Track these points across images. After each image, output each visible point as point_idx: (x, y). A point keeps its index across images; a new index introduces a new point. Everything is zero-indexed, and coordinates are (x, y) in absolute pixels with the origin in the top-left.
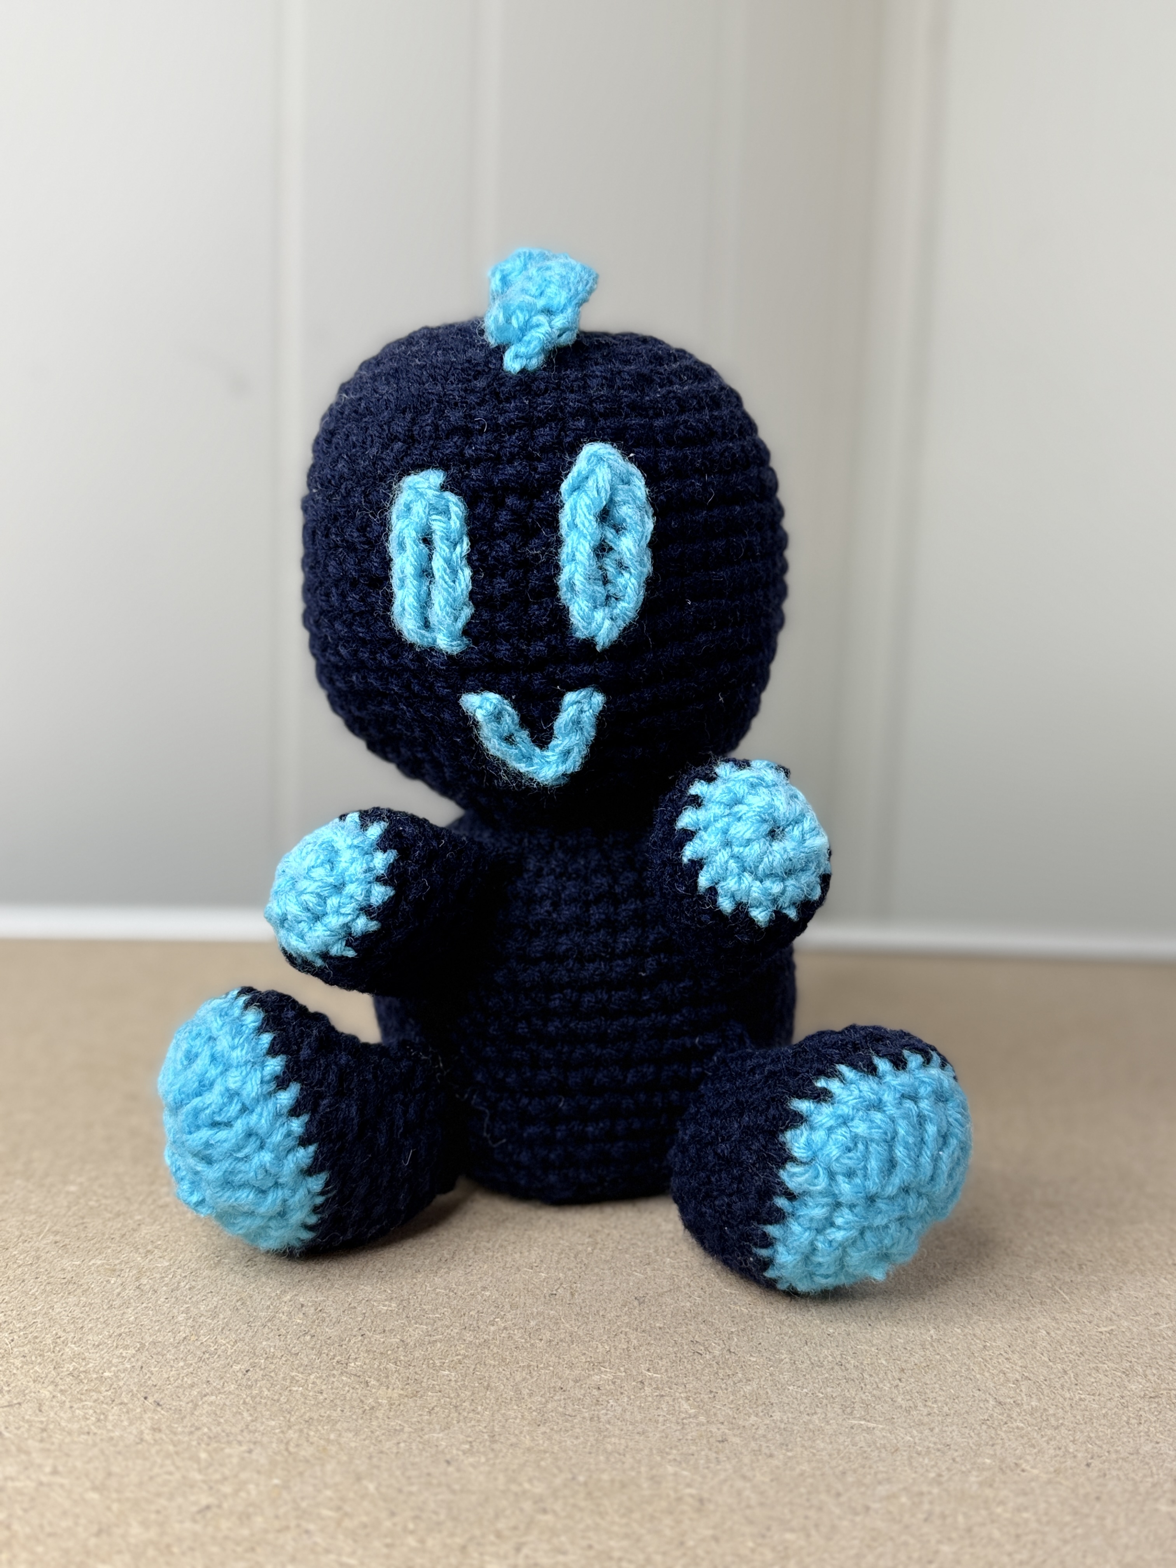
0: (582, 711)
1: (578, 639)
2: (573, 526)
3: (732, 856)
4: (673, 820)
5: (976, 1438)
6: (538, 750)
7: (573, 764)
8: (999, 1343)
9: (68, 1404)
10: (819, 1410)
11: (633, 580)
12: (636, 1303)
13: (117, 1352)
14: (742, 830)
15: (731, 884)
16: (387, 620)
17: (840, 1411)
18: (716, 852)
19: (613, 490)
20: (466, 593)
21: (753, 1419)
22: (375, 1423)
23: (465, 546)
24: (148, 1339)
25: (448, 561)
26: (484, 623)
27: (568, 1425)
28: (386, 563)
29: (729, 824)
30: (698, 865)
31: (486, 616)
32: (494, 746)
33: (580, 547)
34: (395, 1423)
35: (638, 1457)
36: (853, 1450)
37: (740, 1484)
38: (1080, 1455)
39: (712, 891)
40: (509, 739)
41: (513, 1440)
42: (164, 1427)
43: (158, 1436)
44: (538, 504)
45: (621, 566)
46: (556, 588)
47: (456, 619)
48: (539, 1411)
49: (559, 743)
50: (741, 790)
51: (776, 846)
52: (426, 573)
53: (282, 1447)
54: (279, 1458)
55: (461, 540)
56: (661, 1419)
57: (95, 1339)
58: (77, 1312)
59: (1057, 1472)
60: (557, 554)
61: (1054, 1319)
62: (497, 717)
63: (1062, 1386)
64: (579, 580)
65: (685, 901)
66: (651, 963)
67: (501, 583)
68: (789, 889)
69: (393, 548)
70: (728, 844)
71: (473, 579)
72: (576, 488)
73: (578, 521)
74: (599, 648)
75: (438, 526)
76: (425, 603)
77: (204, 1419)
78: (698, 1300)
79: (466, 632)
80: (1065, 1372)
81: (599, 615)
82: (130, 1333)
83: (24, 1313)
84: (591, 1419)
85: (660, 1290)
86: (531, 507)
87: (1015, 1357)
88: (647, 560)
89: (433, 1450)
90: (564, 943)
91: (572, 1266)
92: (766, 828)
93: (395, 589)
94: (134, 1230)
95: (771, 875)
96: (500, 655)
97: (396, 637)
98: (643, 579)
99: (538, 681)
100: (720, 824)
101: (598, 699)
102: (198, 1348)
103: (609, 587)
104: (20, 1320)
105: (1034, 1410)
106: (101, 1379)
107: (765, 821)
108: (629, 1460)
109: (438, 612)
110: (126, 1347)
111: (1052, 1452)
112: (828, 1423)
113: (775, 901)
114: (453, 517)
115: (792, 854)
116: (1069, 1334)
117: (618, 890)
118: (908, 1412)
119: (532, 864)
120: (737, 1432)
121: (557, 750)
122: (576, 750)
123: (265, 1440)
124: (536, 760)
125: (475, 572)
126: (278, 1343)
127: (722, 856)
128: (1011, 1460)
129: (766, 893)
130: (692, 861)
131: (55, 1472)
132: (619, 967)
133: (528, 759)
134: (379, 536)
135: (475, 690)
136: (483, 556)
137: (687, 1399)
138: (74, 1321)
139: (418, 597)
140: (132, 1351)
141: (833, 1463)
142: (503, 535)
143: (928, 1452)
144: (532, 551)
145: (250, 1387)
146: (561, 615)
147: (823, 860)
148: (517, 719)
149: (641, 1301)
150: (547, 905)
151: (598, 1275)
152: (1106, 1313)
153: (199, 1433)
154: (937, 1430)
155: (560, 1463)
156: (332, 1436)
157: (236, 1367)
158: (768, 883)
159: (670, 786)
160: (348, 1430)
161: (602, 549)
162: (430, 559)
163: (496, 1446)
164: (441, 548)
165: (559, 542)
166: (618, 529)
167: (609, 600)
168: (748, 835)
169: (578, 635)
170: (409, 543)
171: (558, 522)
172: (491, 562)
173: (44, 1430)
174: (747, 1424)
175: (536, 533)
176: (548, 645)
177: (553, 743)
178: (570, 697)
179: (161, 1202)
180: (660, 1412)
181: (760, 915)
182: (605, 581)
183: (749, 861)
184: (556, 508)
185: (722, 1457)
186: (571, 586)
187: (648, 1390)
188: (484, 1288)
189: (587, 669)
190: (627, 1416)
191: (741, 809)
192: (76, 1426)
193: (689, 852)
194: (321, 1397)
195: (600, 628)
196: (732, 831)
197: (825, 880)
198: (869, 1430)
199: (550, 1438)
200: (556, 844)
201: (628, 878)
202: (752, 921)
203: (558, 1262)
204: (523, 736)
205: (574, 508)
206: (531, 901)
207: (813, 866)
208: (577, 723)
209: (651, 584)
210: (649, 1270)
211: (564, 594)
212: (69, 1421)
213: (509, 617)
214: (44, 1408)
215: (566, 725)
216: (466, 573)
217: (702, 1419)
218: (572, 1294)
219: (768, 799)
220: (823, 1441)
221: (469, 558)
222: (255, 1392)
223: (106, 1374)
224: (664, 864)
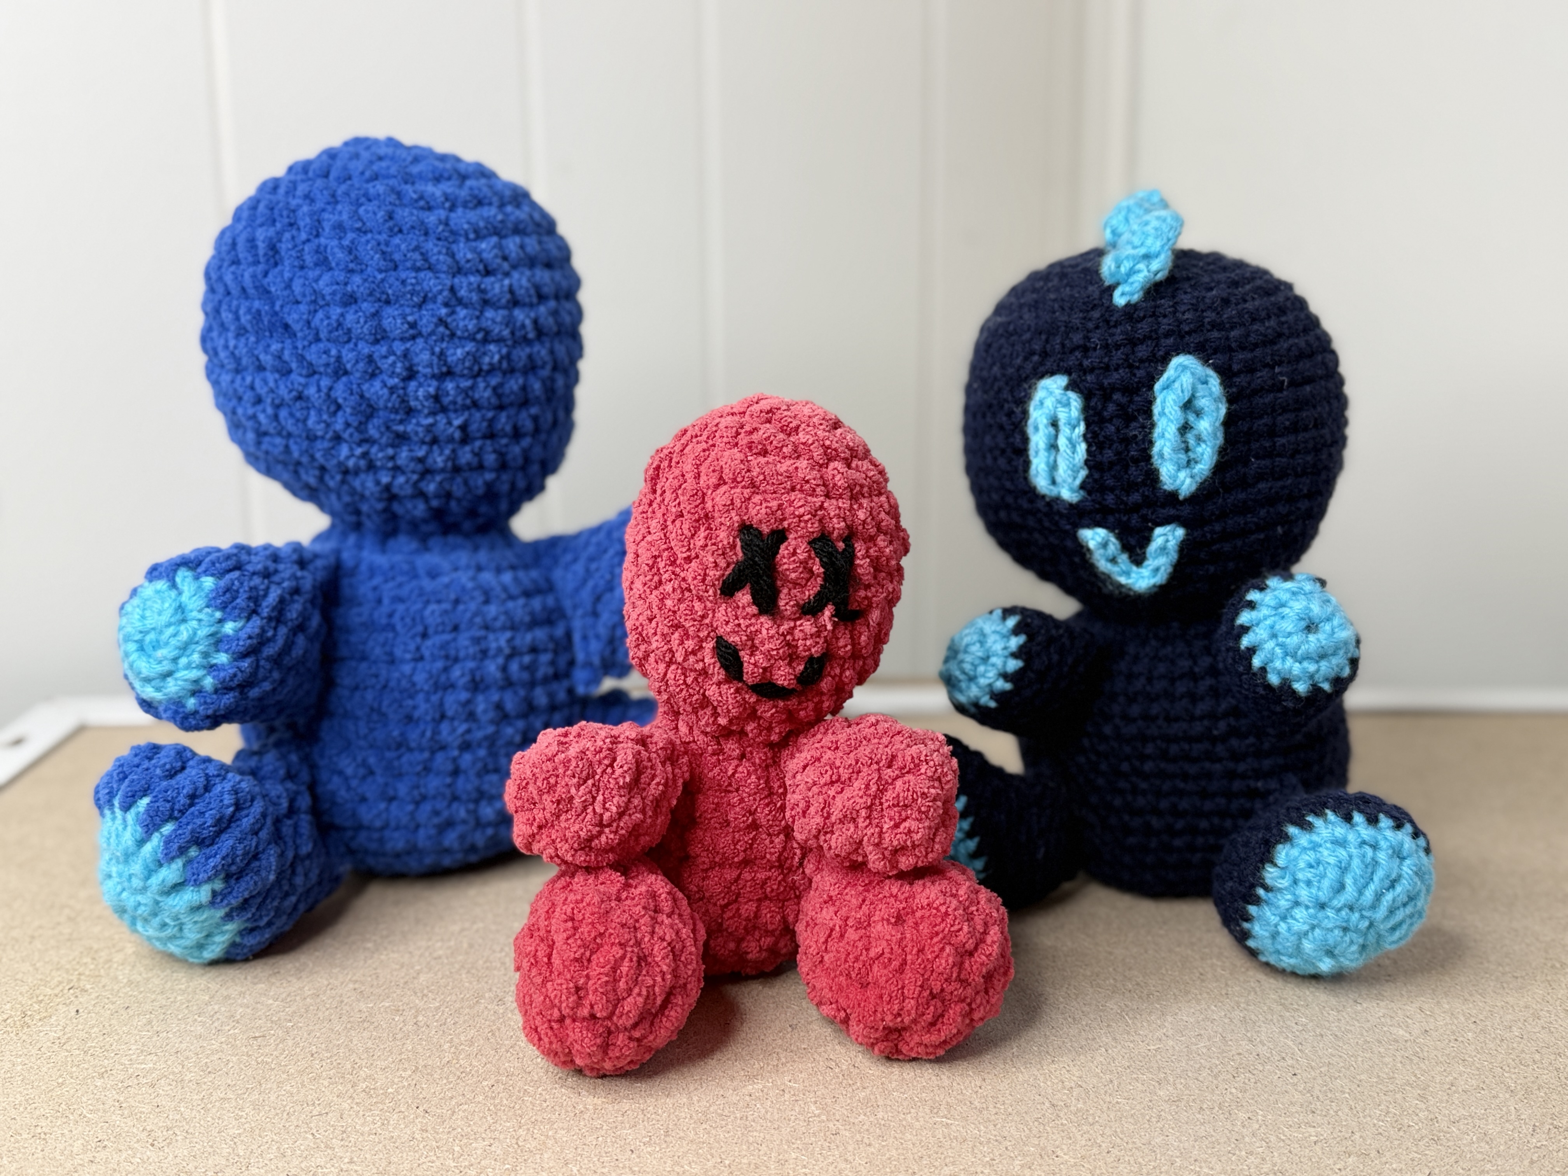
0: (1167, 541)
1: (1165, 491)
2: (1162, 414)
3: (1277, 645)
4: (1233, 620)
5: (1027, 1132)
6: (1134, 568)
7: (1160, 578)
9: (361, 1113)
10: (913, 1111)
11: (1208, 449)
12: (791, 1030)
13: (398, 1074)
14: (1288, 626)
15: (1278, 664)
16: (1026, 479)
17: (928, 1111)
18: (1266, 642)
19: (1194, 390)
20: (1082, 461)
21: (862, 1117)
22: (582, 1123)
23: (1082, 428)
24: (421, 1063)
25: (1070, 440)
26: (1095, 481)
27: (724, 1123)
28: (1026, 440)
29: (1275, 622)
30: (1252, 651)
31: (1096, 476)
32: (1103, 565)
33: (1169, 429)
34: (597, 1123)
35: (771, 1146)
36: (932, 1140)
37: (843, 1165)
38: (1103, 1145)
39: (1263, 670)
40: (1113, 560)
41: (682, 1134)
42: (429, 1128)
43: (425, 1135)
44: (1137, 399)
45: (1199, 439)
46: (1150, 457)
47: (1075, 478)
48: (705, 1113)
49: (1151, 563)
50: (1284, 596)
51: (1312, 638)
52: (1053, 447)
53: (514, 1141)
54: (511, 1150)
55: (1078, 425)
56: (793, 1118)
57: (381, 1064)
58: (369, 1044)
59: (1083, 1157)
60: (1150, 433)
61: (1115, 1039)
62: (1105, 545)
63: (1106, 1092)
64: (1167, 451)
65: (1244, 677)
66: (1222, 725)
67: (1109, 454)
68: (1323, 668)
69: (1030, 430)
70: (1274, 636)
71: (1088, 451)
72: (1166, 387)
73: (1166, 411)
74: (1181, 498)
75: (1062, 416)
76: (1053, 467)
77: (459, 1123)
79: (1083, 486)
80: (1111, 1081)
81: (1182, 475)
82: (408, 1060)
83: (331, 1046)
84: (741, 1118)
86: (1131, 402)
88: (1220, 435)
89: (622, 1143)
90: (1155, 709)
92: (1303, 624)
93: (1032, 458)
95: (1307, 657)
96: (1107, 503)
97: (1031, 492)
98: (1216, 448)
99: (1135, 520)
100: (1268, 622)
101: (1180, 532)
102: (458, 1069)
103: (1190, 454)
104: (327, 1051)
105: (1078, 1110)
106: (386, 1094)
107: (1302, 619)
108: (764, 1148)
109: (1063, 472)
110: (405, 1070)
111: (1083, 1142)
112: (918, 1120)
113: (1312, 677)
114: (1073, 409)
115: (1324, 642)
117: (1197, 670)
118: (981, 1112)
119: (1131, 649)
120: (848, 1127)
121: (1151, 568)
122: (1163, 568)
123: (502, 1137)
124: (1133, 575)
125: (1089, 445)
126: (516, 1065)
127: (1270, 645)
128: (1050, 1149)
129: (1305, 671)
130: (1248, 649)
131: (351, 1162)
132: (1198, 728)
133: (1127, 574)
134: (1021, 422)
135: (1088, 526)
136: (1095, 435)
137: (815, 1103)
138: (367, 1050)
139: (1048, 464)
140: (409, 1072)
141: (915, 1150)
142: (1110, 420)
143: (989, 1142)
144: (1133, 431)
145: (494, 1098)
146: (1153, 476)
147: (1352, 648)
148: (1118, 545)
149: (795, 1028)
150: (1142, 680)
152: (1158, 1034)
153: (455, 1132)
154: (999, 1126)
155: (713, 1151)
156: (550, 1133)
157: (485, 1083)
158: (1306, 664)
159: (1231, 594)
160: (563, 1129)
161: (1185, 428)
162: (1056, 437)
163: (667, 1139)
164: (1065, 430)
165: (1153, 425)
166: (1198, 414)
167: (1189, 463)
168: (1289, 630)
169: (1166, 487)
170: (1041, 427)
171: (1151, 411)
172: (1101, 439)
173: (344, 1132)
174: (856, 1121)
175: (1135, 419)
176: (1143, 495)
177: (1146, 563)
178: (1158, 531)
179: (435, 955)
180: (793, 1113)
181: (1301, 687)
182: (1187, 450)
183: (1290, 649)
184: (1150, 403)
185: (833, 1146)
186: (1161, 456)
187: (787, 1096)
189: (1172, 512)
190: (768, 1116)
191: (1286, 611)
192: (367, 1129)
193: (1246, 642)
194: (545, 1105)
195: (1183, 483)
196: (1277, 627)
197: (1354, 663)
198: (947, 1126)
199: (708, 1133)
200: (1151, 635)
201: (1206, 661)
202: (1294, 692)
204: (1124, 558)
205: (1164, 401)
206: (1131, 677)
207: (1341, 652)
208: (1163, 549)
209: (1222, 452)
211: (1156, 460)
212: (363, 1125)
213: (1114, 477)
214: (344, 1116)
215: (1156, 551)
216: (1082, 447)
217: (824, 1117)
219: (1305, 603)
220: (911, 1134)
221: (1085, 437)
222: (497, 1102)
223: (390, 1090)
224: (1228, 650)
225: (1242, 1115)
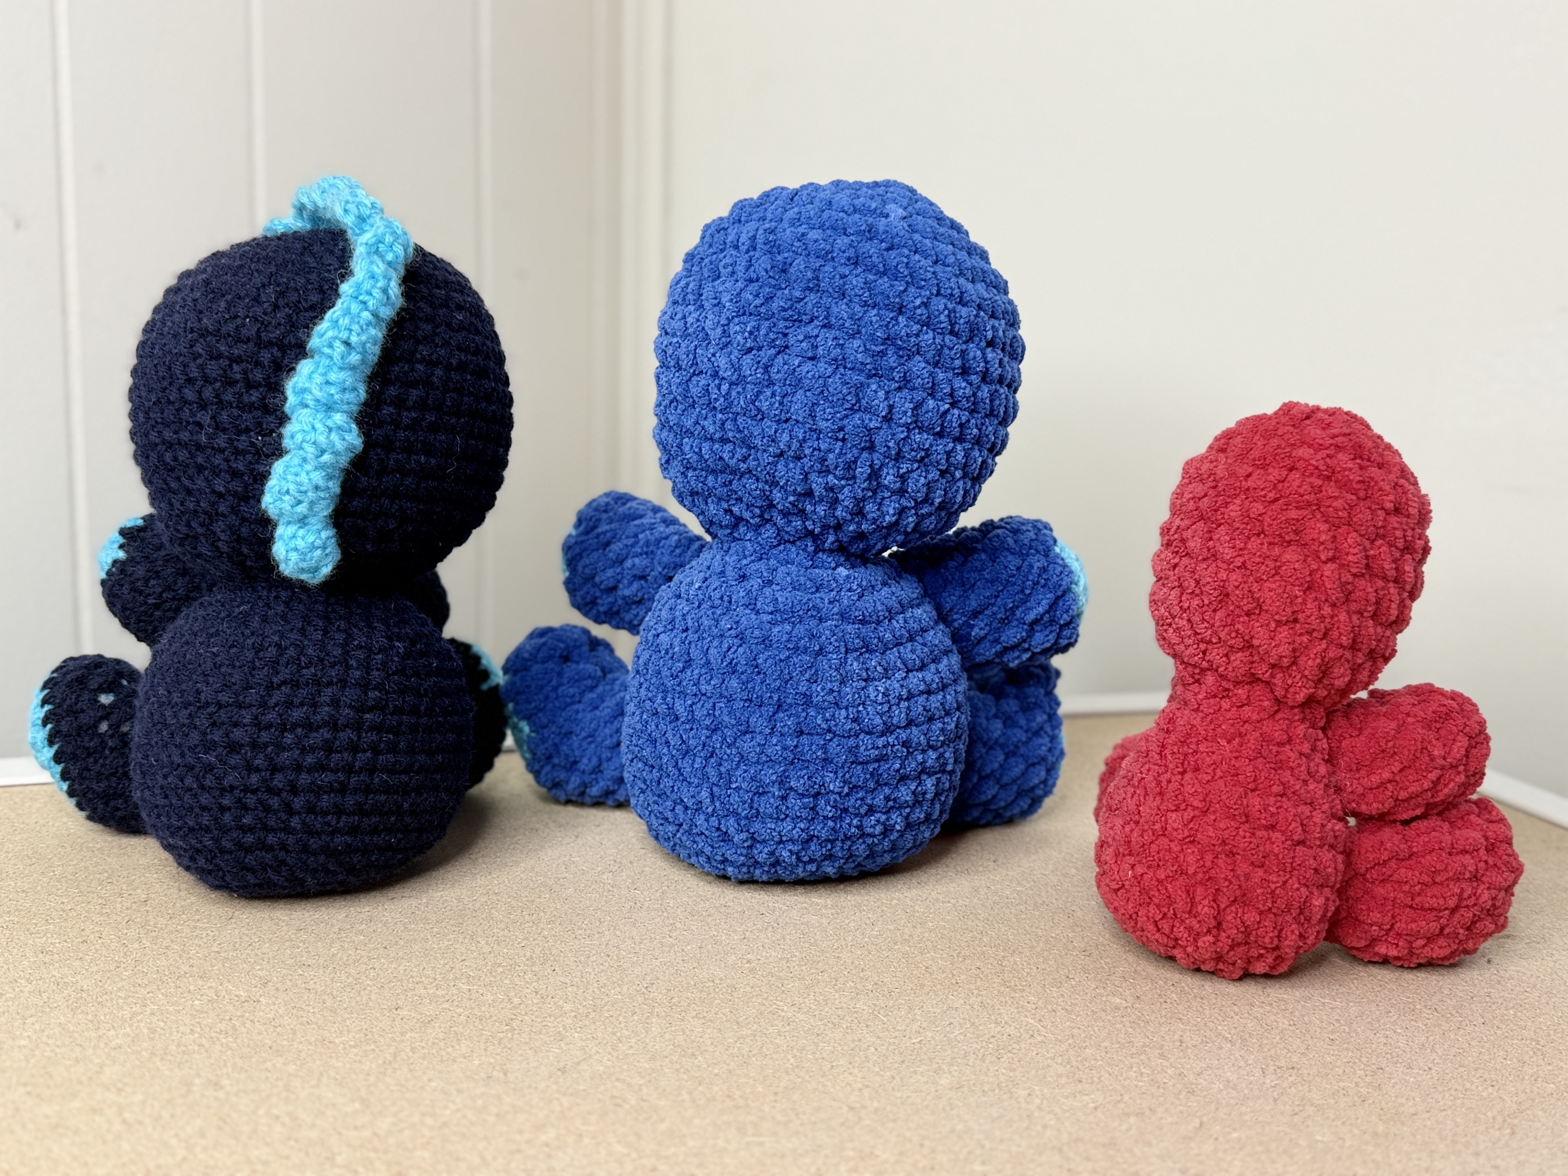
8: (842, 1062)
12: (559, 1073)
38: (914, 1139)
59: (901, 1153)
63: (893, 1089)
78: (609, 1063)
80: (893, 1078)
85: (576, 1060)
87: (856, 1071)
91: (499, 1051)
94: (98, 1073)
105: (876, 1111)
111: (894, 1139)
116: (891, 1047)
137: (619, 1142)
149: (563, 1070)
151: (521, 1055)
152: (915, 1027)
179: (113, 1044)
188: (430, 1080)
198: (761, 1144)
203: (486, 1050)
210: (563, 1045)
217: (634, 1156)
218: (505, 1074)
225: (1023, 1093)
